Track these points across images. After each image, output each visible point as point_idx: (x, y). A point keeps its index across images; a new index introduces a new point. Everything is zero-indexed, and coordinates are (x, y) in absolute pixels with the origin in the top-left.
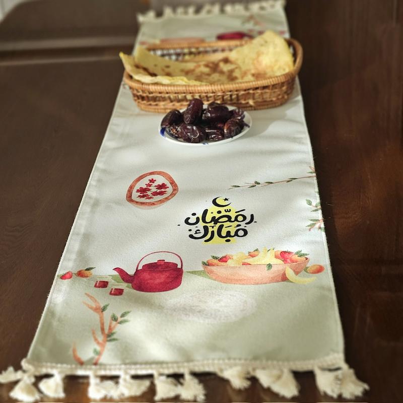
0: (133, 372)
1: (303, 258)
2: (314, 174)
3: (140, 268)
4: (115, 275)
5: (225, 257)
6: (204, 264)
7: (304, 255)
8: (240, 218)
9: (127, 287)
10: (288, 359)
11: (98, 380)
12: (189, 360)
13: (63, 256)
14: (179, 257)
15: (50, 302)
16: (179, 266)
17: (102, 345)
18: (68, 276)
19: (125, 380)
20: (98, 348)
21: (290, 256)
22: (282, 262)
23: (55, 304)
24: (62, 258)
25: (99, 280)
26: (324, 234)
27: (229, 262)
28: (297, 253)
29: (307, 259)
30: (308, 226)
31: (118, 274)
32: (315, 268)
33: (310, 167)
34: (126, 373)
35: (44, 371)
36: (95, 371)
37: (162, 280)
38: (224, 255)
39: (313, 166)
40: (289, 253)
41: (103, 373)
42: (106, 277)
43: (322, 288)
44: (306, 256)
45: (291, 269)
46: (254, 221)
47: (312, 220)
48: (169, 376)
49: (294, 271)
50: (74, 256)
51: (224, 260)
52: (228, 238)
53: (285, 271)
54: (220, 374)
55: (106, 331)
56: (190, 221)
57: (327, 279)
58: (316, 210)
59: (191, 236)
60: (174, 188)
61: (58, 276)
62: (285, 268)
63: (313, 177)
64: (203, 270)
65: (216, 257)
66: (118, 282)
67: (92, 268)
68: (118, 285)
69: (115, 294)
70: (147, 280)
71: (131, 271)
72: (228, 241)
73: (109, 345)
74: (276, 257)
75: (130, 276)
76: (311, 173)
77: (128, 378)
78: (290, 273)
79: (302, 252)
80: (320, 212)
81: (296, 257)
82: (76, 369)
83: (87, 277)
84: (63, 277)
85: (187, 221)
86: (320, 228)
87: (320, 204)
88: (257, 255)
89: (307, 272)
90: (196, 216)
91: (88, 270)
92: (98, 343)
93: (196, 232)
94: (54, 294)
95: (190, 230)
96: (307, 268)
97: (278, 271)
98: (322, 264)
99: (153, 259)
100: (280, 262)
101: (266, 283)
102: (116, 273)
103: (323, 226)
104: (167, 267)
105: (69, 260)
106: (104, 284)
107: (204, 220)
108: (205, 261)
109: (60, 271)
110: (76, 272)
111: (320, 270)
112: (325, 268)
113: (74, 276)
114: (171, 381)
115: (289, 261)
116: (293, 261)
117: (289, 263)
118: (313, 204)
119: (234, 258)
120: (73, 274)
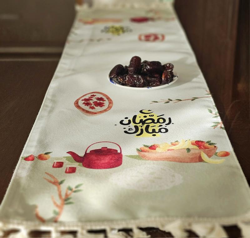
0: (89, 228)
1: (212, 146)
2: (210, 95)
3: (88, 152)
4: (69, 157)
5: (154, 146)
6: (138, 150)
7: (213, 144)
8: (161, 121)
9: (79, 165)
10: (215, 216)
11: (59, 234)
12: (134, 218)
13: (26, 144)
14: (118, 145)
15: (16, 176)
16: (119, 151)
17: (61, 207)
18: (30, 158)
19: (82, 234)
20: (57, 210)
21: (203, 144)
22: (197, 148)
23: (20, 178)
24: (26, 145)
25: (56, 161)
26: (225, 131)
27: (157, 149)
28: (208, 142)
29: (215, 147)
30: (212, 126)
31: (71, 156)
32: (222, 153)
33: (206, 91)
34: (83, 229)
35: (11, 226)
36: (56, 227)
37: (106, 161)
38: (152, 144)
39: (208, 90)
40: (202, 142)
41: (63, 229)
42: (61, 159)
43: (231, 167)
44: (215, 145)
45: (205, 153)
46: (172, 123)
47: (214, 123)
48: (119, 230)
49: (207, 155)
50: (35, 143)
51: (153, 148)
52: (154, 134)
53: (200, 154)
54: (161, 229)
55: (63, 197)
56: (124, 122)
57: (234, 160)
58: (216, 117)
59: (126, 132)
60: (109, 101)
61: (22, 158)
62: (201, 152)
63: (209, 97)
64: (138, 154)
65: (146, 146)
66: (71, 162)
67: (50, 153)
68: (72, 164)
69: (69, 172)
70: (94, 160)
71: (81, 154)
72: (154, 135)
73: (66, 207)
74: (193, 144)
75: (81, 157)
76: (208, 94)
77: (85, 232)
78: (204, 156)
79: (212, 142)
80: (219, 118)
81: (207, 145)
82: (39, 225)
83: (46, 159)
84: (26, 159)
85: (121, 122)
86: (221, 128)
87: (218, 113)
88: (178, 144)
89: (217, 156)
90: (128, 119)
91: (46, 154)
92: (57, 206)
94: (19, 170)
95: (125, 128)
96: (217, 153)
97: (196, 154)
98: (228, 151)
99: (98, 147)
100: (195, 147)
101: (187, 162)
102: (69, 155)
103: (223, 126)
104: (109, 152)
105: (31, 146)
106: (60, 165)
107: (134, 122)
108: (139, 148)
109: (24, 154)
110: (37, 156)
111: (227, 154)
112: (230, 153)
113: (36, 159)
114: (123, 234)
115: (203, 148)
116: (205, 148)
117: (203, 149)
118: (213, 112)
119: (161, 146)
120: (35, 157)
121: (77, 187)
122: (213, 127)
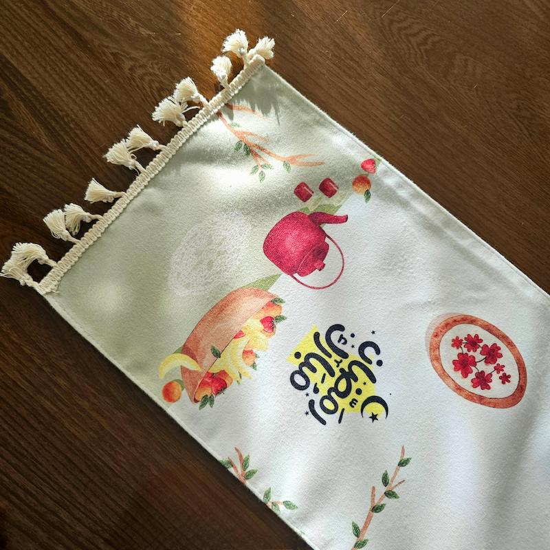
1: (200, 397)
3: (327, 240)
5: (271, 328)
7: (204, 403)
16: (296, 275)
21: (213, 389)
22: (212, 371)
28: (211, 399)
29: (196, 401)
31: (335, 215)
40: (218, 392)
44: (199, 404)
45: (195, 372)
46: (310, 413)
49: (189, 371)
51: (269, 324)
52: (302, 360)
53: (197, 362)
61: (379, 160)
62: (201, 367)
64: (269, 291)
65: (279, 319)
67: (367, 198)
72: (298, 355)
74: (224, 373)
78: (190, 364)
79: (208, 405)
81: (208, 391)
84: (371, 162)
90: (374, 362)
92: (245, 133)
93: (344, 339)
98: (173, 405)
99: (330, 262)
100: (215, 370)
101: (196, 328)
102: (340, 213)
104: (306, 264)
109: (383, 165)
113: (363, 172)
115: (207, 380)
116: (203, 384)
117: (205, 377)
118: (283, 506)
119: (262, 336)
120: (366, 173)
121: (262, 174)
122: (244, 457)
